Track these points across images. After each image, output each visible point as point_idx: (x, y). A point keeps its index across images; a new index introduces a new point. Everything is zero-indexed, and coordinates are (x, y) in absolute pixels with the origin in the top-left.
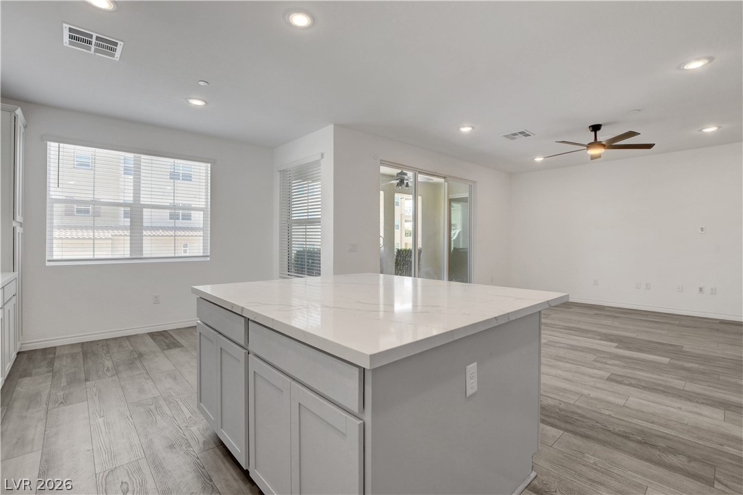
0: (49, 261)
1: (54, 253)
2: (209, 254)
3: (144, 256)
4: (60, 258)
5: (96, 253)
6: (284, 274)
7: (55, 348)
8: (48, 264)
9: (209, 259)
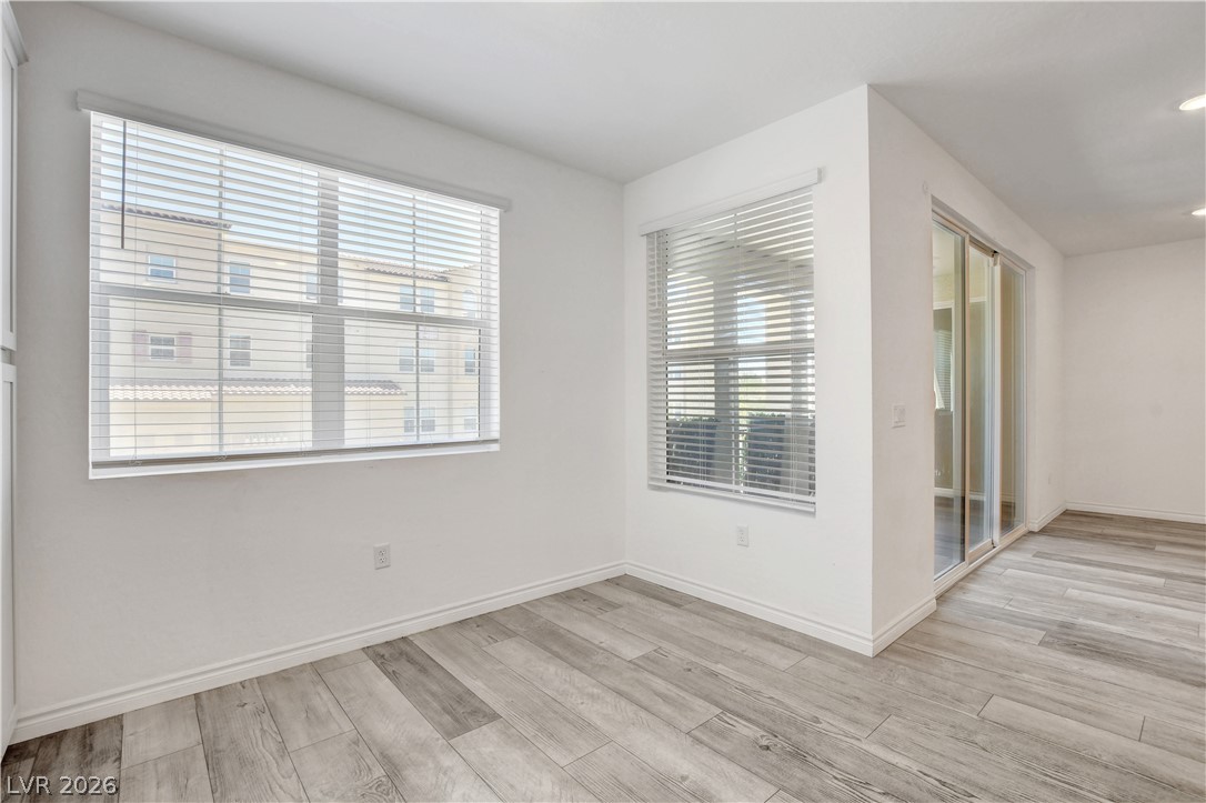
0: (97, 465)
1: (114, 442)
2: (496, 435)
3: (348, 444)
4: (128, 454)
5: (227, 439)
6: (658, 480)
7: (119, 719)
8: (94, 474)
9: (495, 447)
